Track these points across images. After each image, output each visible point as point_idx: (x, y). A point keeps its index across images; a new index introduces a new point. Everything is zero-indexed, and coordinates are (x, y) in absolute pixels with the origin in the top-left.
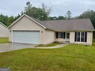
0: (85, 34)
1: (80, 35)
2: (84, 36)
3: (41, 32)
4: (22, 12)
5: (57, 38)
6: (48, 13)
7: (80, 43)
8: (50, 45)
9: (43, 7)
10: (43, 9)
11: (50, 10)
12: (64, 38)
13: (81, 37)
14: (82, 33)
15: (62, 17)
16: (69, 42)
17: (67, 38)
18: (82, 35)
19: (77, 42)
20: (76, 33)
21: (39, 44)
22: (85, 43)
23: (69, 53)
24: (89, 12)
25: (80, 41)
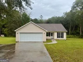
0: (62, 34)
7: (60, 39)
12: (50, 36)
13: (60, 35)
16: (54, 38)
19: (58, 38)
20: (58, 33)
22: (63, 38)
25: (60, 38)
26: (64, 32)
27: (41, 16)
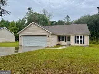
0: (83, 37)
1: (79, 38)
2: (82, 39)
3: (47, 36)
4: (24, 17)
5: (59, 41)
6: (49, 18)
8: (55, 47)
9: (44, 12)
10: (44, 14)
11: (51, 15)
12: (66, 41)
13: (79, 40)
14: (80, 36)
15: (62, 21)
16: (70, 44)
17: (68, 41)
18: (80, 38)
19: (76, 44)
20: (75, 36)
21: (46, 46)
22: (84, 45)
23: (72, 52)
24: (86, 16)
25: (79, 43)
26: (86, 35)
27: (67, 17)
